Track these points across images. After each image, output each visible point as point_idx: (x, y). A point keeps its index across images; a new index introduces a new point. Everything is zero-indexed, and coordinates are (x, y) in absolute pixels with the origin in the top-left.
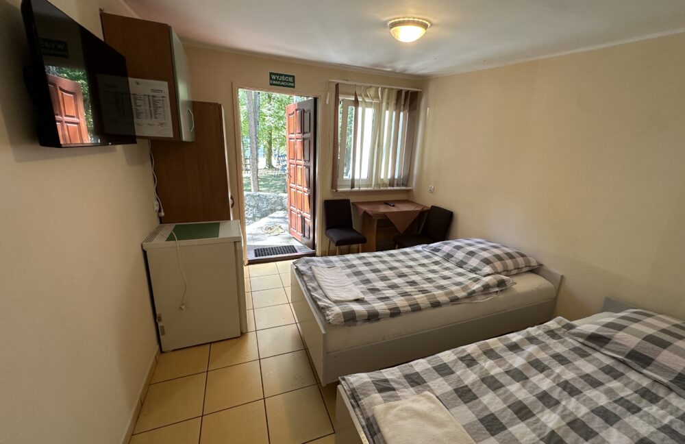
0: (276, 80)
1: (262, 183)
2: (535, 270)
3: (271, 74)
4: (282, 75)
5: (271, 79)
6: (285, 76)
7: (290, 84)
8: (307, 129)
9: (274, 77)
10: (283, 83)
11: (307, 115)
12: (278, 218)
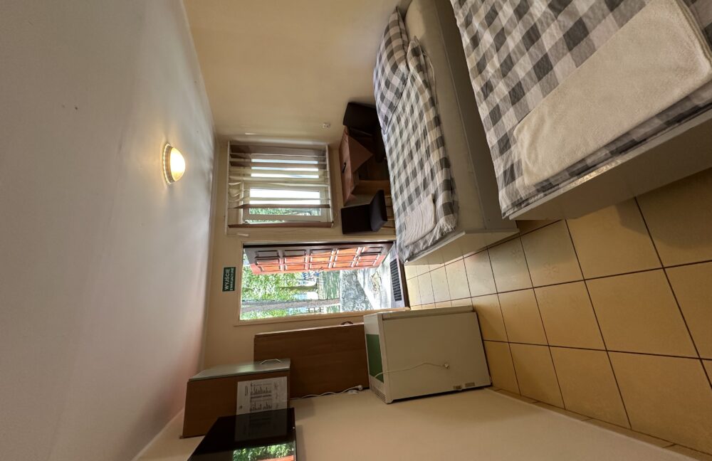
0: (229, 285)
1: (332, 295)
2: (402, 14)
3: (224, 290)
4: (224, 280)
5: (228, 290)
6: (224, 276)
7: (232, 272)
8: (275, 254)
9: (227, 288)
10: (232, 279)
11: (261, 254)
12: (364, 279)
